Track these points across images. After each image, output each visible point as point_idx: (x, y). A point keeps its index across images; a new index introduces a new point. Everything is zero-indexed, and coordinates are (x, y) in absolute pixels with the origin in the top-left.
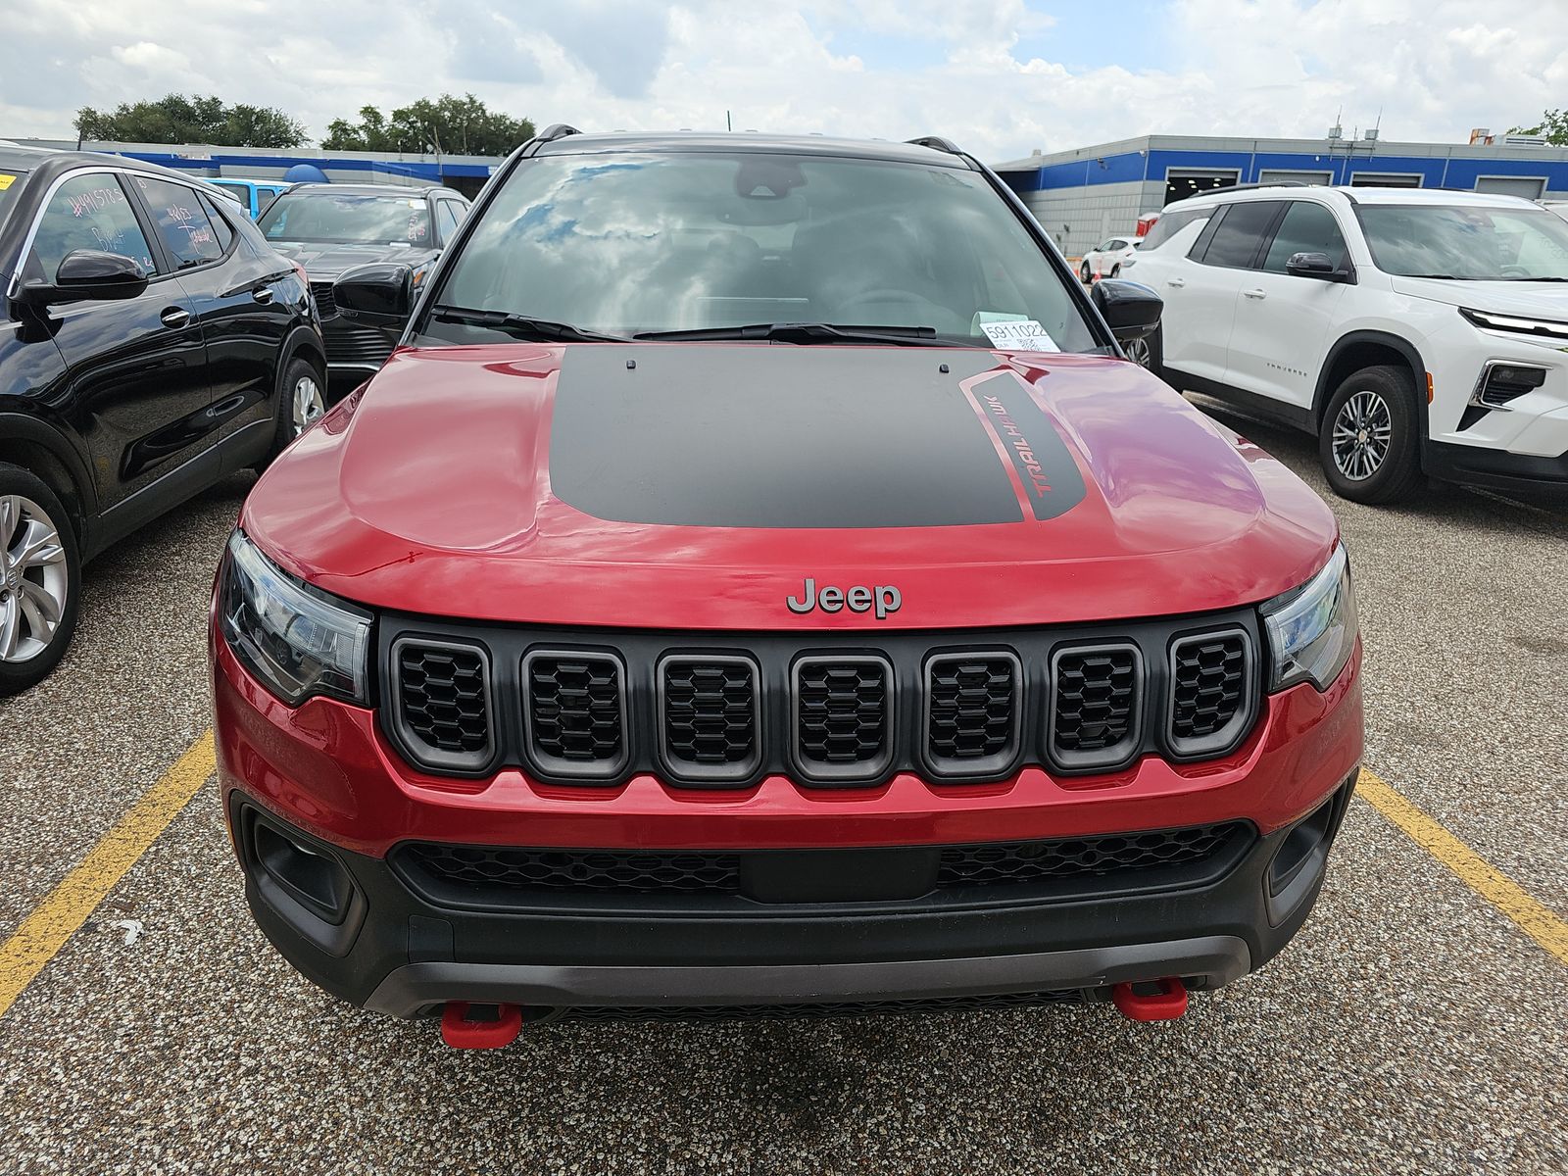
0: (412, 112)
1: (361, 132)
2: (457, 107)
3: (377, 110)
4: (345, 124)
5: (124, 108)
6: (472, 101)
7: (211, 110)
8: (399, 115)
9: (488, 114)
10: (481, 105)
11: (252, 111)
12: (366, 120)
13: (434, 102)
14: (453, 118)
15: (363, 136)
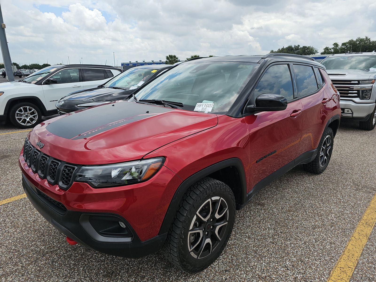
0: (347, 43)
1: (332, 49)
2: (361, 40)
3: (338, 43)
4: (328, 48)
5: (279, 49)
6: (367, 38)
7: (297, 48)
8: (343, 44)
9: (371, 41)
10: (369, 39)
11: (306, 47)
12: (334, 46)
13: (355, 40)
14: (359, 43)
15: (332, 50)
